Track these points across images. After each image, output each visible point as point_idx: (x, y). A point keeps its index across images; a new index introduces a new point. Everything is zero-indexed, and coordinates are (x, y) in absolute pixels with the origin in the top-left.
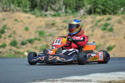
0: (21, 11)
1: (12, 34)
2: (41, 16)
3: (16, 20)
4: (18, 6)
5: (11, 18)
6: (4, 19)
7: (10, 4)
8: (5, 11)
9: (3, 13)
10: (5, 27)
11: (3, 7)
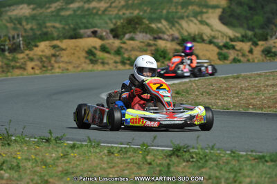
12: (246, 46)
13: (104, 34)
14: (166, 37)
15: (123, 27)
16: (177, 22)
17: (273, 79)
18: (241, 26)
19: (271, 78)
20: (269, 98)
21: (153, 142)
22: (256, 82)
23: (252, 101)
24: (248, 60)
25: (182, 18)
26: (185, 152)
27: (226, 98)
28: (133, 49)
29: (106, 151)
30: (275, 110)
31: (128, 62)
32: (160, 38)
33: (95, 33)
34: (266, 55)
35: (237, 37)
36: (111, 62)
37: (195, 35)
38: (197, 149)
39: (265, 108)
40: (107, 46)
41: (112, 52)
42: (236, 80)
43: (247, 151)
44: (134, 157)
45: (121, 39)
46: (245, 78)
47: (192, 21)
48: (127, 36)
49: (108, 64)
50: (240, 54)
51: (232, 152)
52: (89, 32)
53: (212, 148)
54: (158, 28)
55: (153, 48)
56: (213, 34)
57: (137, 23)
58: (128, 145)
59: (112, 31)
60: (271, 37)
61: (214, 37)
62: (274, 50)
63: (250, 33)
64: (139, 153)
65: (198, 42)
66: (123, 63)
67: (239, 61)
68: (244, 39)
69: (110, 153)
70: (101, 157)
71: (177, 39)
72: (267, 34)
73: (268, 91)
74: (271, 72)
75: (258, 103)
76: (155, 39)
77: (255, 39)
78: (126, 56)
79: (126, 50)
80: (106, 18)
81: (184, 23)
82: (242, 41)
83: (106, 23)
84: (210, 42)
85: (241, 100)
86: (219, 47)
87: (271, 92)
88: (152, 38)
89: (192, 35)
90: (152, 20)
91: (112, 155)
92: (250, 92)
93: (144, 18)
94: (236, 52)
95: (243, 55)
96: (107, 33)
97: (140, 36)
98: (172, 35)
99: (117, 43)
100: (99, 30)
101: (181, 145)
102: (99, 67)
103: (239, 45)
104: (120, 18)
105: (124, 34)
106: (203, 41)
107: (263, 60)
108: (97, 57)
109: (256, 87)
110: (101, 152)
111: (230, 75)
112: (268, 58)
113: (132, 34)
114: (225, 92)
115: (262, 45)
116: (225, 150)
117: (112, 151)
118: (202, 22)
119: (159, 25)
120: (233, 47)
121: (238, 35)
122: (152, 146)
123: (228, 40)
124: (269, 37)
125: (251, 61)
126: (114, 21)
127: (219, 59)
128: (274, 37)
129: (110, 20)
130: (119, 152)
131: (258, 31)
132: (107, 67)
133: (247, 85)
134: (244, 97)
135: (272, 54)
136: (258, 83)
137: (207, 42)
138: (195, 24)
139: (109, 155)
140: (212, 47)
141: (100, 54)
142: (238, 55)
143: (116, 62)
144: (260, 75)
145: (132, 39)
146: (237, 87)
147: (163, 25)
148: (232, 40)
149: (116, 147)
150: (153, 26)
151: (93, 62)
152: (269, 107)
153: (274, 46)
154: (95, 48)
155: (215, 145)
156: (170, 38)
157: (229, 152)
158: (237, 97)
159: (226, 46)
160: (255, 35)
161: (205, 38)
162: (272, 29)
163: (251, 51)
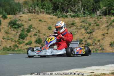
0: (45, 13)
1: (37, 32)
2: (62, 17)
3: (40, 21)
4: (42, 8)
5: (36, 18)
6: (30, 20)
7: (35, 6)
8: (31, 13)
9: (29, 14)
10: (31, 26)
11: (29, 9)
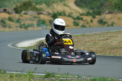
12: (89, 18)
13: (10, 11)
14: (44, 13)
15: (21, 7)
16: (51, 5)
17: (103, 37)
18: (86, 7)
19: (102, 36)
20: (101, 47)
21: (35, 70)
22: (94, 38)
23: (91, 48)
24: (90, 26)
25: (54, 2)
26: (53, 76)
27: (77, 47)
28: (26, 19)
29: (9, 76)
30: (104, 54)
31: (24, 27)
32: (41, 14)
33: (5, 10)
34: (100, 23)
35: (84, 13)
36: (14, 26)
37: (61, 12)
38: (59, 75)
39: (98, 52)
40: (12, 18)
41: (15, 21)
42: (83, 37)
43: (86, 76)
44: (24, 79)
45: (20, 14)
46: (88, 36)
47: (59, 4)
48: (23, 12)
49: (12, 27)
50: (86, 23)
51: (78, 76)
52: (2, 10)
53: (68, 74)
54: (41, 8)
55: (37, 19)
56: (71, 11)
57: (29, 5)
58: (21, 72)
59: (15, 9)
60: (103, 13)
61: (71, 13)
62: (104, 20)
63: (91, 11)
64: (27, 77)
65: (62, 16)
66: (21, 27)
67: (85, 27)
68: (88, 14)
69: (11, 77)
70: (6, 79)
71: (51, 14)
72: (101, 12)
73: (100, 43)
74: (102, 33)
75: (95, 50)
76: (39, 14)
77: (94, 15)
78: (22, 23)
79: (23, 20)
80: (12, 2)
81: (55, 6)
82: (87, 15)
83: (12, 5)
84: (69, 16)
85: (85, 48)
86: (74, 19)
87: (102, 44)
88: (37, 13)
89: (59, 12)
90: (37, 3)
91: (12, 78)
92: (90, 44)
93: (33, 2)
94: (83, 22)
95: (88, 23)
96: (12, 11)
97: (30, 12)
98: (48, 12)
99: (17, 16)
100: (7, 9)
101: (50, 72)
102: (7, 29)
103: (85, 18)
104: (19, 2)
105: (21, 11)
106: (65, 15)
107: (98, 27)
108: (6, 24)
109: (94, 41)
110: (6, 76)
111: (79, 34)
112: (101, 25)
113: (26, 11)
114: (77, 44)
115: (98, 17)
116: (75, 76)
117: (12, 75)
118: (65, 5)
119: (41, 6)
120: (82, 19)
121: (85, 12)
122: (35, 73)
123: (79, 15)
124: (101, 13)
125: (92, 26)
126: (16, 4)
127: (74, 25)
128: (104, 13)
129: (14, 3)
130: (16, 76)
131: (96, 10)
132: (12, 30)
133: (89, 39)
134: (87, 46)
135: (103, 23)
136: (95, 39)
137: (67, 16)
138: (61, 6)
139: (10, 78)
140: (70, 19)
141: (8, 22)
142: (84, 23)
143: (17, 27)
144: (96, 34)
145: (26, 14)
146: (83, 41)
147: (43, 6)
148: (81, 15)
149: (15, 73)
150: (38, 6)
151: (4, 26)
152: (101, 52)
153: (105, 19)
154: (5, 19)
155: (69, 72)
156: (47, 14)
157: (77, 77)
158: (83, 46)
159: (78, 18)
160: (94, 12)
161: (67, 13)
162: (103, 9)
163: (92, 21)
